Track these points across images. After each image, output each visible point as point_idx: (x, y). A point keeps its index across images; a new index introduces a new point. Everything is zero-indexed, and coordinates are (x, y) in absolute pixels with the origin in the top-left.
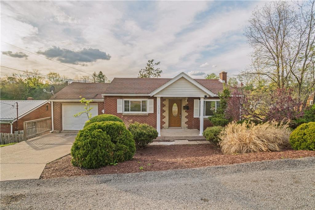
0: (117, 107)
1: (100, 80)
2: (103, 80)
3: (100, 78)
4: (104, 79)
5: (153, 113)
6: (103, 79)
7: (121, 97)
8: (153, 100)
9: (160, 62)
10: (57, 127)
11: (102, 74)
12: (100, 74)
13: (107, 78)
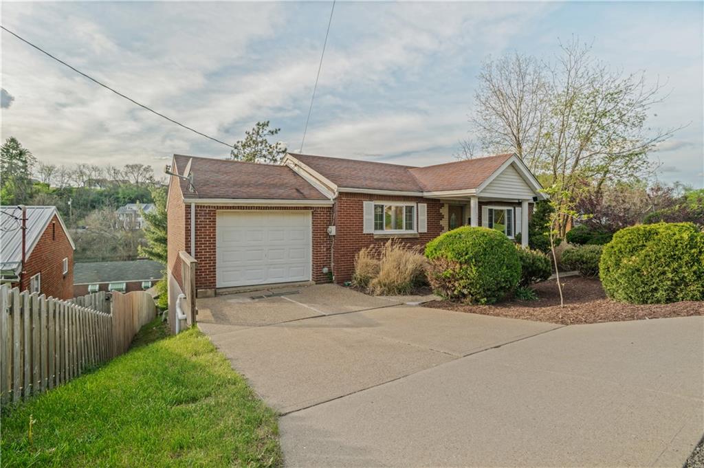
0: (364, 220)
1: (11, 164)
2: (21, 164)
3: (12, 157)
4: (25, 162)
5: (426, 231)
6: (22, 161)
7: (371, 197)
8: (426, 205)
9: (279, 130)
10: (205, 280)
11: (18, 147)
12: (9, 146)
13: (34, 158)
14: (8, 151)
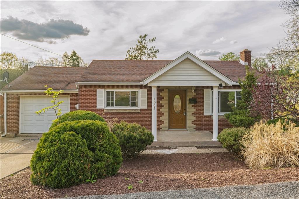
0: (97, 100)
1: (73, 63)
2: (77, 63)
3: (74, 60)
4: (79, 62)
5: (147, 108)
7: (102, 87)
8: (146, 90)
9: (155, 38)
10: (11, 129)
11: (76, 55)
12: (73, 55)
13: (82, 60)
14: (72, 58)
